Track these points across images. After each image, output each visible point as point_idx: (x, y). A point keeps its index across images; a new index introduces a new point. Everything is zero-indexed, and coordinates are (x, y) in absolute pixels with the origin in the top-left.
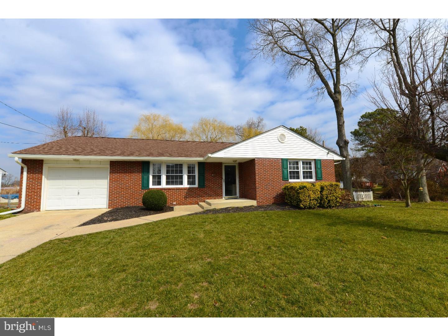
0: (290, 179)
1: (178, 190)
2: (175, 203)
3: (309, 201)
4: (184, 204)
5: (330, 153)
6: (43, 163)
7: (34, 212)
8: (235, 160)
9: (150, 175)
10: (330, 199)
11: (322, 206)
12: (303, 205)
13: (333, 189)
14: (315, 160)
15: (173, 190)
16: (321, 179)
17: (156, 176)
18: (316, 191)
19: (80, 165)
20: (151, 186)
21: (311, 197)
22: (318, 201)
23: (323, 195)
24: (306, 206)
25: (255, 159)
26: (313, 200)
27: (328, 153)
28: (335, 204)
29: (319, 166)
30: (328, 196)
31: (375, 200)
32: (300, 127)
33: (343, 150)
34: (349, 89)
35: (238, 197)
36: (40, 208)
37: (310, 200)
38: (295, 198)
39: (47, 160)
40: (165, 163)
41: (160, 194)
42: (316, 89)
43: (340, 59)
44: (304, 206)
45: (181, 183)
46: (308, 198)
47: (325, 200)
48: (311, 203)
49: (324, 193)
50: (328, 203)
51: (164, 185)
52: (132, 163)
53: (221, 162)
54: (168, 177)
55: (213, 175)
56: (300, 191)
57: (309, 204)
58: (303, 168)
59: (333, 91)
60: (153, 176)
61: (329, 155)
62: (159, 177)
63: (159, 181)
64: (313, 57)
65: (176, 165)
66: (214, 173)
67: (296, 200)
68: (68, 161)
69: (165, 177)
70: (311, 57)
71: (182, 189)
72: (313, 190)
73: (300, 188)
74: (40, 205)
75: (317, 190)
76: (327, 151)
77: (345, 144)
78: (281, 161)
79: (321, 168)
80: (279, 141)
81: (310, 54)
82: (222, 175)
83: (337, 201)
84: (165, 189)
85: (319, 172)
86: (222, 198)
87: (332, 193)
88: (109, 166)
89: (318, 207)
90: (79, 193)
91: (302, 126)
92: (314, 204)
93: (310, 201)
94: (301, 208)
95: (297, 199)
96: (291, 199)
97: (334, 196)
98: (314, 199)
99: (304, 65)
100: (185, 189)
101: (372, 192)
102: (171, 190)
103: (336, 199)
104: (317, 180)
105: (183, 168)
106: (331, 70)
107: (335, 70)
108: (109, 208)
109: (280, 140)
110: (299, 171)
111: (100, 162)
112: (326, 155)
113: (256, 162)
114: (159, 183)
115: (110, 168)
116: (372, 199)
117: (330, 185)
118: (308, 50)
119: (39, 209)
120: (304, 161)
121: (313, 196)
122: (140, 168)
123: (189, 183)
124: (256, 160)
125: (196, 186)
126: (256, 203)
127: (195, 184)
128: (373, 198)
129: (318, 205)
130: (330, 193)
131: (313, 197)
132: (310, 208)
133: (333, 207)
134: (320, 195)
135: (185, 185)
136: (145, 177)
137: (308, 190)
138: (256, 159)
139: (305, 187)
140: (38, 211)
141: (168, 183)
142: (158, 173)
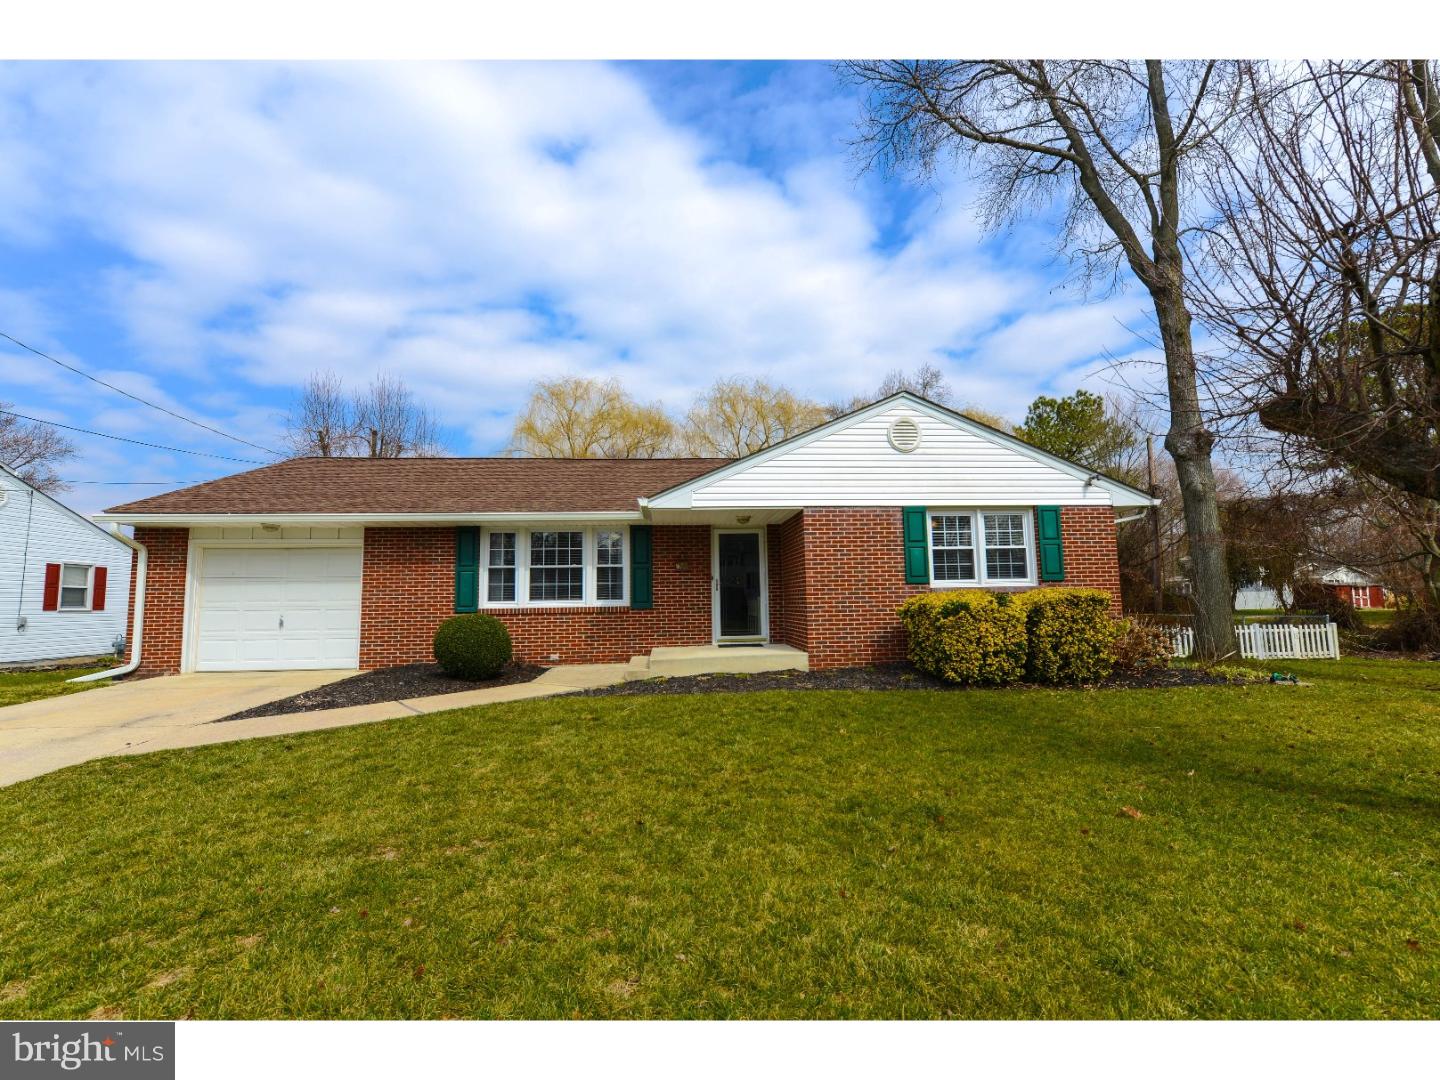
0: (937, 577)
1: (566, 614)
2: (555, 657)
3: (979, 656)
4: (584, 660)
5: (1094, 481)
6: (187, 538)
7: (162, 675)
8: (745, 516)
9: (481, 570)
10: (1069, 651)
11: (1034, 675)
12: (956, 672)
13: (1079, 614)
14: (1034, 508)
15: (550, 614)
16: (1057, 577)
17: (500, 570)
18: (1008, 621)
19: (286, 541)
20: (485, 603)
21: (986, 645)
22: (1017, 659)
23: (1039, 636)
24: (968, 677)
25: (802, 511)
26: (996, 654)
27: (1088, 484)
28: (1092, 670)
29: (1050, 532)
30: (1063, 640)
31: (1350, 654)
32: (1078, 392)
33: (1192, 469)
34: (1226, 241)
35: (765, 640)
36: (179, 665)
37: (985, 655)
38: (930, 646)
39: (198, 528)
40: (527, 529)
41: (486, 628)
42: (1080, 253)
43: (1176, 132)
44: (960, 675)
45: (577, 593)
46: (978, 645)
47: (1050, 653)
48: (990, 665)
49: (1043, 629)
50: (1060, 668)
51: (523, 600)
52: (427, 533)
53: (706, 523)
54: (535, 575)
55: (678, 567)
56: (942, 620)
57: (980, 670)
58: (989, 539)
59: (1151, 255)
60: (492, 572)
61: (1091, 489)
62: (510, 575)
63: (508, 587)
64: (1076, 143)
65: (563, 537)
66: (682, 561)
67: (932, 654)
68: (252, 532)
69: (528, 573)
70: (1068, 142)
71: (578, 613)
72: (995, 618)
73: (946, 612)
74: (180, 658)
75: (1014, 617)
76: (1086, 477)
77: (1199, 448)
78: (899, 515)
79: (1058, 538)
80: (894, 447)
81: (1066, 129)
82: (709, 567)
83: (1099, 660)
84: (525, 613)
85: (1052, 550)
86: (710, 642)
87: (1078, 630)
88: (361, 543)
89: (1022, 678)
90: (281, 624)
91: (1083, 391)
92: (1001, 668)
93: (985, 660)
94: (949, 685)
95: (937, 649)
96: (922, 649)
97: (1087, 641)
98: (1001, 652)
99: (1052, 171)
100: (588, 612)
101: (1335, 625)
102: (543, 614)
103: (1097, 651)
104: (1042, 580)
105: (583, 545)
106: (1143, 181)
107: (1158, 179)
108: (361, 668)
109: (896, 443)
110: (972, 550)
111: (339, 531)
112: (1080, 490)
113: (808, 521)
114: (510, 594)
115: (365, 548)
116: (1334, 652)
117: (1067, 599)
118: (1057, 118)
119: (177, 671)
120: (989, 514)
121: (995, 640)
122: (451, 548)
123: (602, 593)
124: (808, 516)
125: (625, 601)
126: (807, 663)
127: (621, 597)
128: (1341, 646)
129: (1019, 672)
130: (1071, 628)
131: (996, 644)
132: (987, 683)
133: (1085, 681)
134: (1025, 636)
135: (590, 598)
136: (466, 574)
137: (973, 617)
138: (805, 510)
139: (965, 607)
140: (173, 674)
141: (535, 594)
142: (505, 564)
